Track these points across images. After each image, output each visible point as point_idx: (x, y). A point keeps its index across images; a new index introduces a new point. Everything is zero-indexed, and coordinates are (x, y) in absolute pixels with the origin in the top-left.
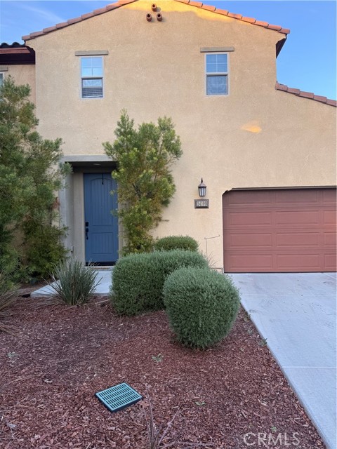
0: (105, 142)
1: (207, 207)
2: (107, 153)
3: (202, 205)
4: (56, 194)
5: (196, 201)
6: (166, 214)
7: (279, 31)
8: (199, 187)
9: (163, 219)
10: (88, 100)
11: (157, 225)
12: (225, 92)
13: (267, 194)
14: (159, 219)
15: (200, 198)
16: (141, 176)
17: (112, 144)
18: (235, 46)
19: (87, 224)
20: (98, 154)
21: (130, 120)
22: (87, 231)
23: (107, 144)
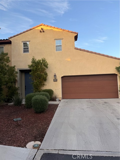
0: (28, 65)
1: (57, 81)
2: (29, 68)
3: (55, 80)
4: (17, 78)
5: (54, 79)
6: (46, 83)
7: (75, 33)
8: (54, 76)
9: (45, 84)
10: (25, 53)
11: (43, 86)
12: (61, 50)
13: (74, 77)
14: (44, 84)
15: (55, 79)
16: (36, 74)
17: (30, 65)
18: (63, 38)
19: (25, 86)
20: (27, 68)
21: (35, 59)
22: (25, 88)
23: (29, 65)
